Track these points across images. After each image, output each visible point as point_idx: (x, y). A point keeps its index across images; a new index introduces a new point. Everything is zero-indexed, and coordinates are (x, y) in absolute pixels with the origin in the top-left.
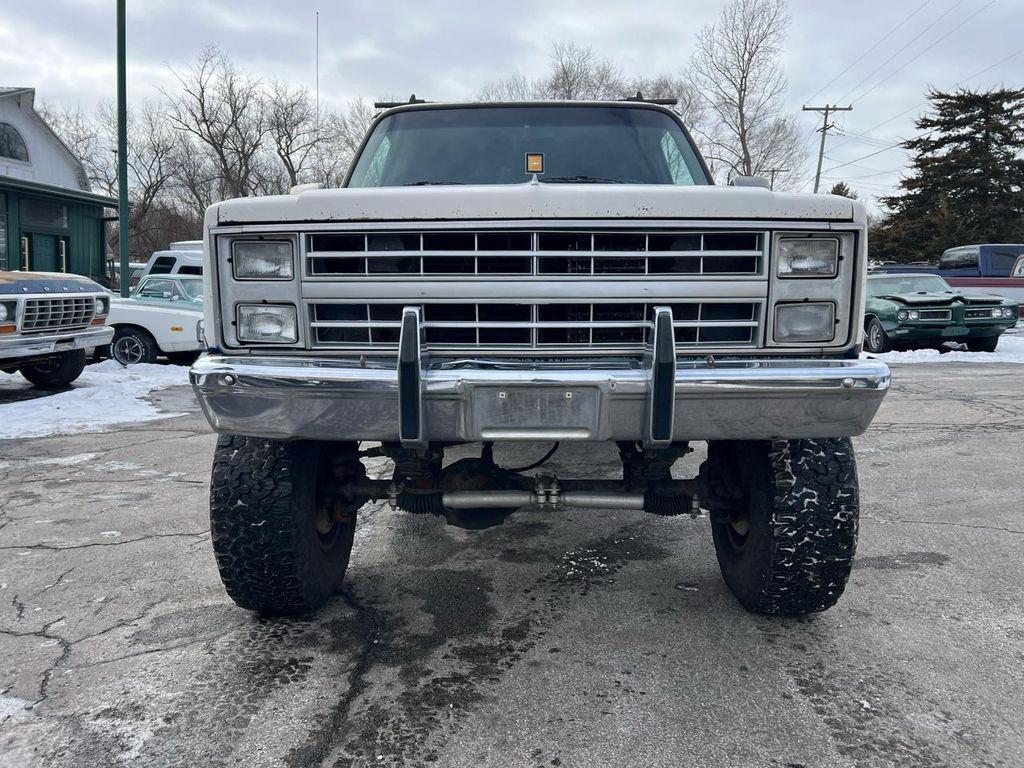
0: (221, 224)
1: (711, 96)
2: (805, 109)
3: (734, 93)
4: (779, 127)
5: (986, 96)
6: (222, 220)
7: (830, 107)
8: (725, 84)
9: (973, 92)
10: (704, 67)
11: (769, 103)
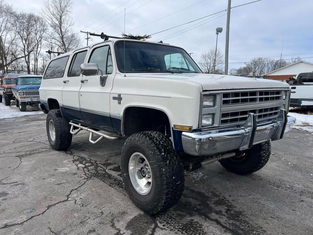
0: (203, 91)
1: (50, 22)
2: (81, 32)
3: (57, 22)
4: (73, 36)
5: (135, 37)
6: (204, 90)
7: (89, 32)
8: (54, 19)
9: (133, 35)
10: (46, 13)
11: (69, 28)
